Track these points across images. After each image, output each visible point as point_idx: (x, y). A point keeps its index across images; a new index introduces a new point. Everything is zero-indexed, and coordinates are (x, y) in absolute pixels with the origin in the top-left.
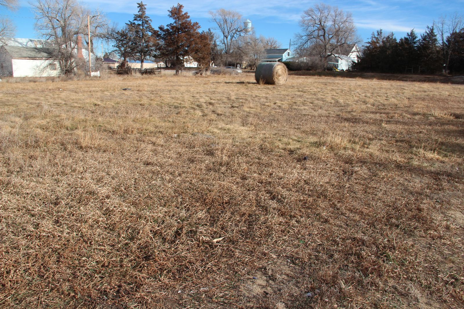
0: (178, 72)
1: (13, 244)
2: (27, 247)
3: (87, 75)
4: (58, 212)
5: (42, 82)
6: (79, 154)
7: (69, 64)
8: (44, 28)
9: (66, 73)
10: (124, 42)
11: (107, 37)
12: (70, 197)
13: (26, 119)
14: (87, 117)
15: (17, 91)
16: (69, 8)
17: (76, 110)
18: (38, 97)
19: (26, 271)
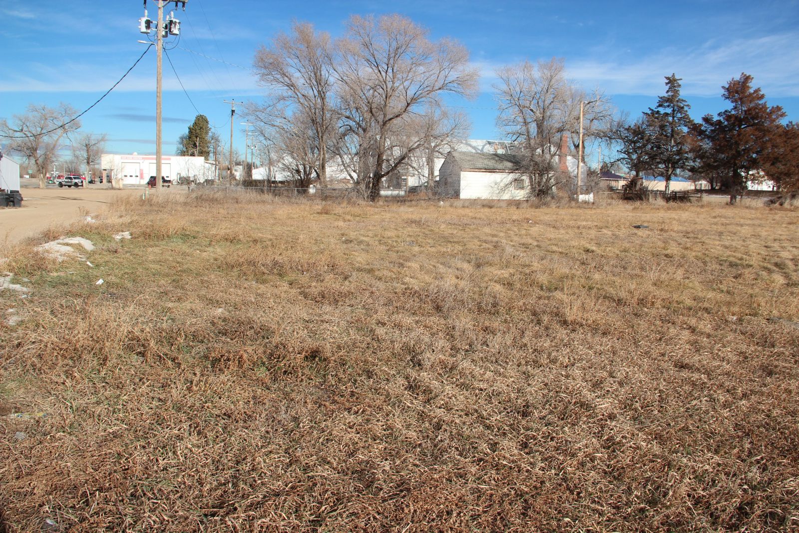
0: (735, 198)
1: (458, 469)
2: (479, 479)
3: (572, 199)
4: (527, 429)
5: (500, 207)
6: (562, 333)
7: (544, 180)
8: (510, 123)
9: (538, 195)
10: (638, 145)
11: (609, 136)
12: (547, 406)
13: (478, 266)
14: (574, 271)
15: (465, 221)
16: (551, 90)
17: (556, 257)
18: (495, 232)
19: (475, 519)
